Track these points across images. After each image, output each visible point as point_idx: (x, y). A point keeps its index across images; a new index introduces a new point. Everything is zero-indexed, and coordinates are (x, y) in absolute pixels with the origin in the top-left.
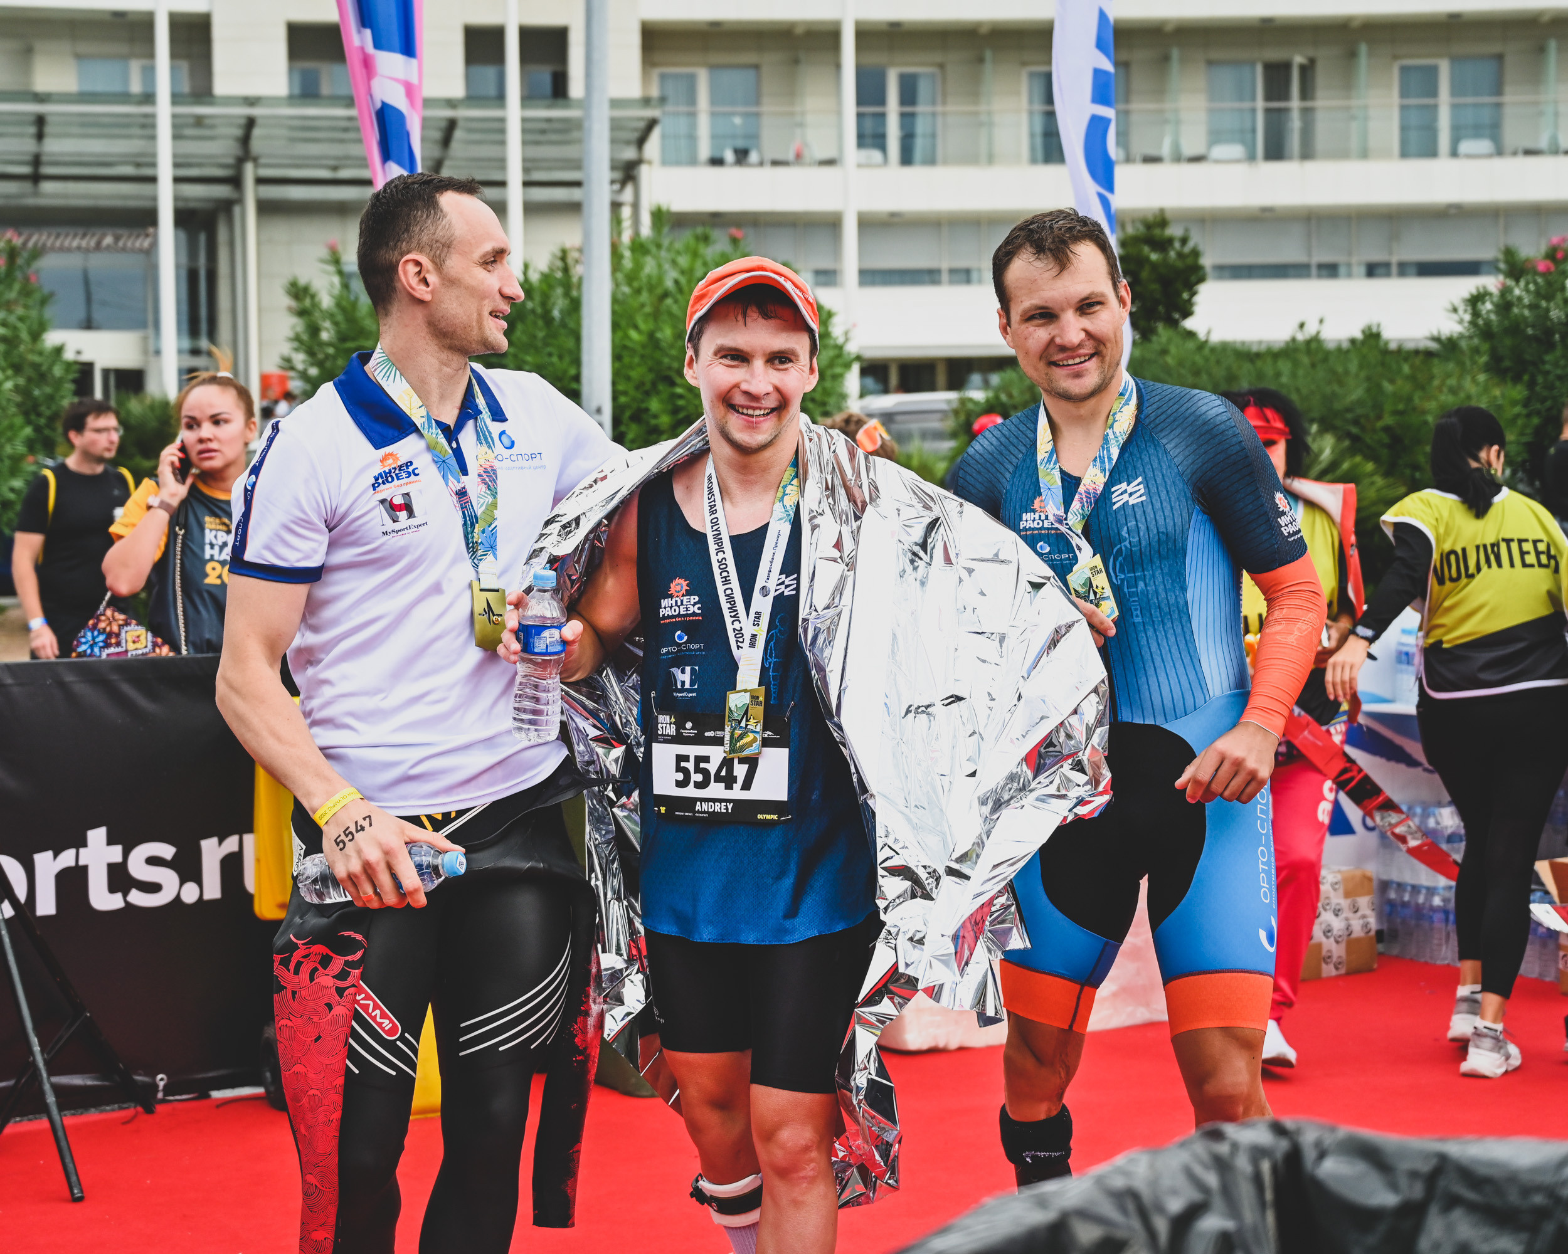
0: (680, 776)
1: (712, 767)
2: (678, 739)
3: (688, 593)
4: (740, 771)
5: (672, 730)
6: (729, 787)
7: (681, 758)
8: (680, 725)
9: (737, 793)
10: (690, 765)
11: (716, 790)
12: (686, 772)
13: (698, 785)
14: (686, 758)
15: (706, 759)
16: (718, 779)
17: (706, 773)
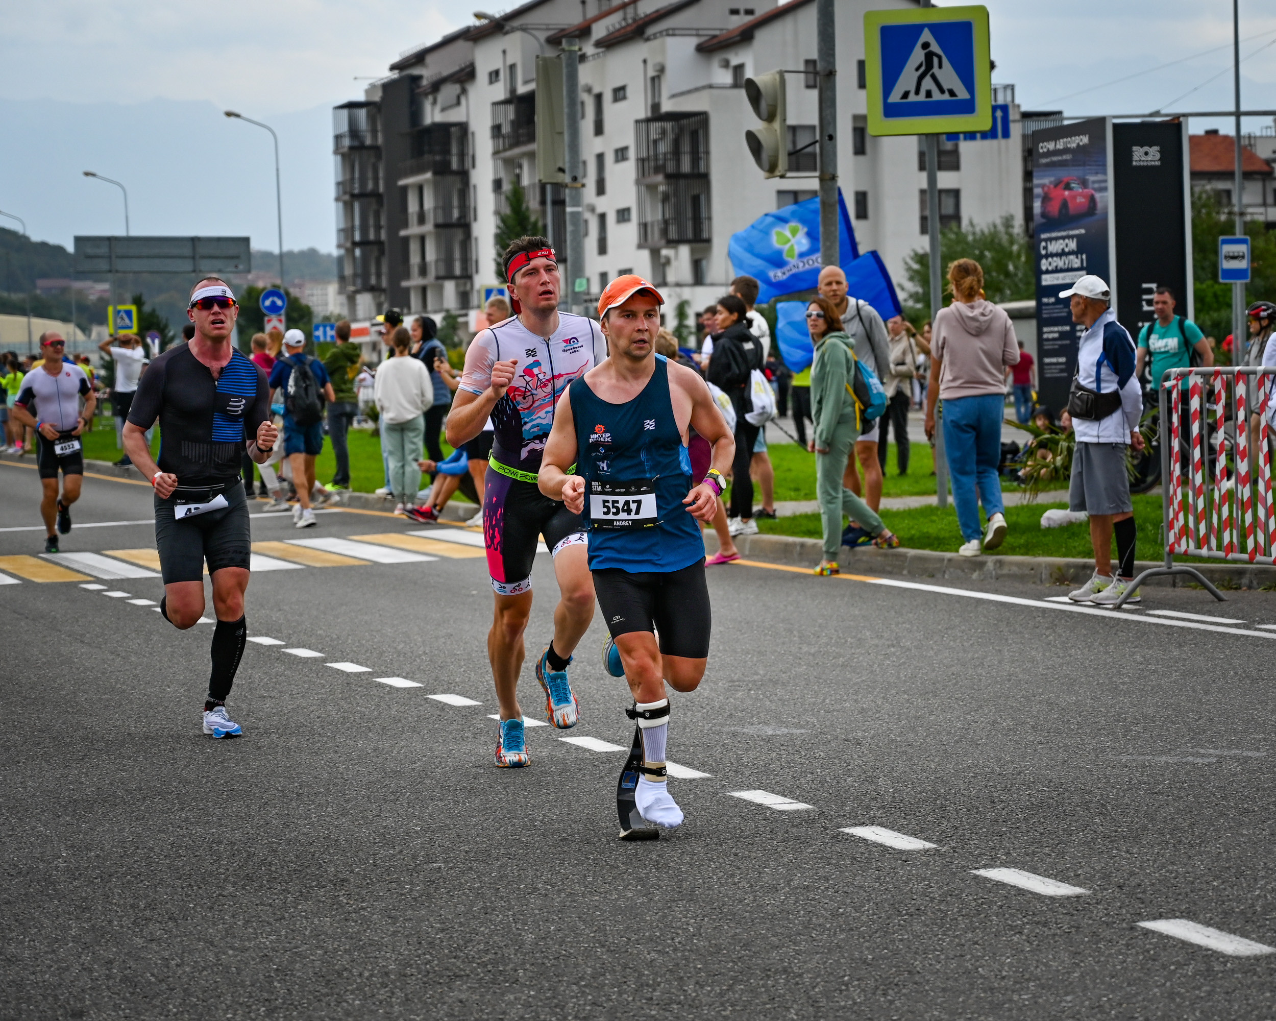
0: (605, 510)
1: (620, 505)
2: (603, 493)
3: (605, 432)
4: (633, 507)
5: (600, 489)
6: (629, 514)
7: (605, 502)
8: (603, 486)
9: (633, 516)
10: (610, 505)
11: (623, 516)
12: (608, 508)
13: (614, 514)
14: (608, 501)
15: (617, 502)
16: (623, 511)
17: (617, 508)
